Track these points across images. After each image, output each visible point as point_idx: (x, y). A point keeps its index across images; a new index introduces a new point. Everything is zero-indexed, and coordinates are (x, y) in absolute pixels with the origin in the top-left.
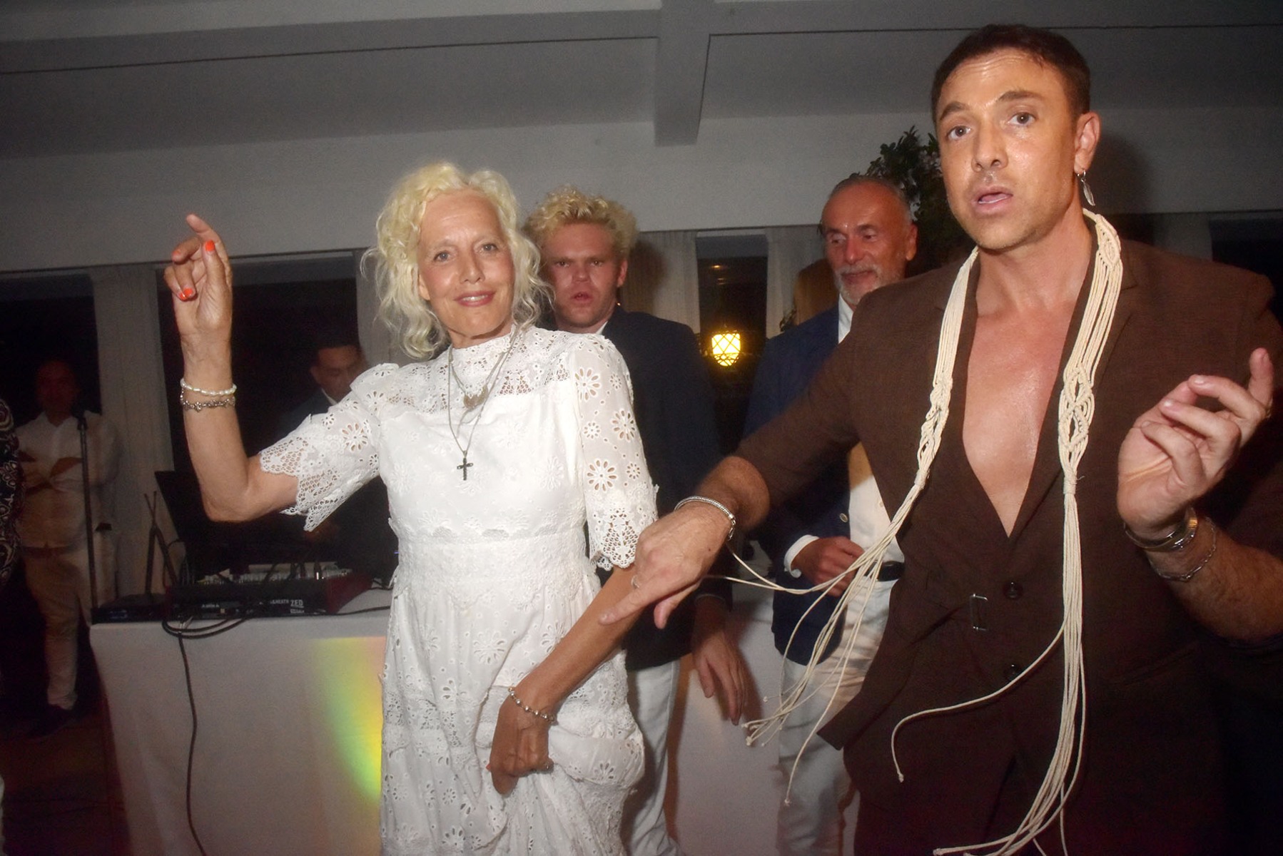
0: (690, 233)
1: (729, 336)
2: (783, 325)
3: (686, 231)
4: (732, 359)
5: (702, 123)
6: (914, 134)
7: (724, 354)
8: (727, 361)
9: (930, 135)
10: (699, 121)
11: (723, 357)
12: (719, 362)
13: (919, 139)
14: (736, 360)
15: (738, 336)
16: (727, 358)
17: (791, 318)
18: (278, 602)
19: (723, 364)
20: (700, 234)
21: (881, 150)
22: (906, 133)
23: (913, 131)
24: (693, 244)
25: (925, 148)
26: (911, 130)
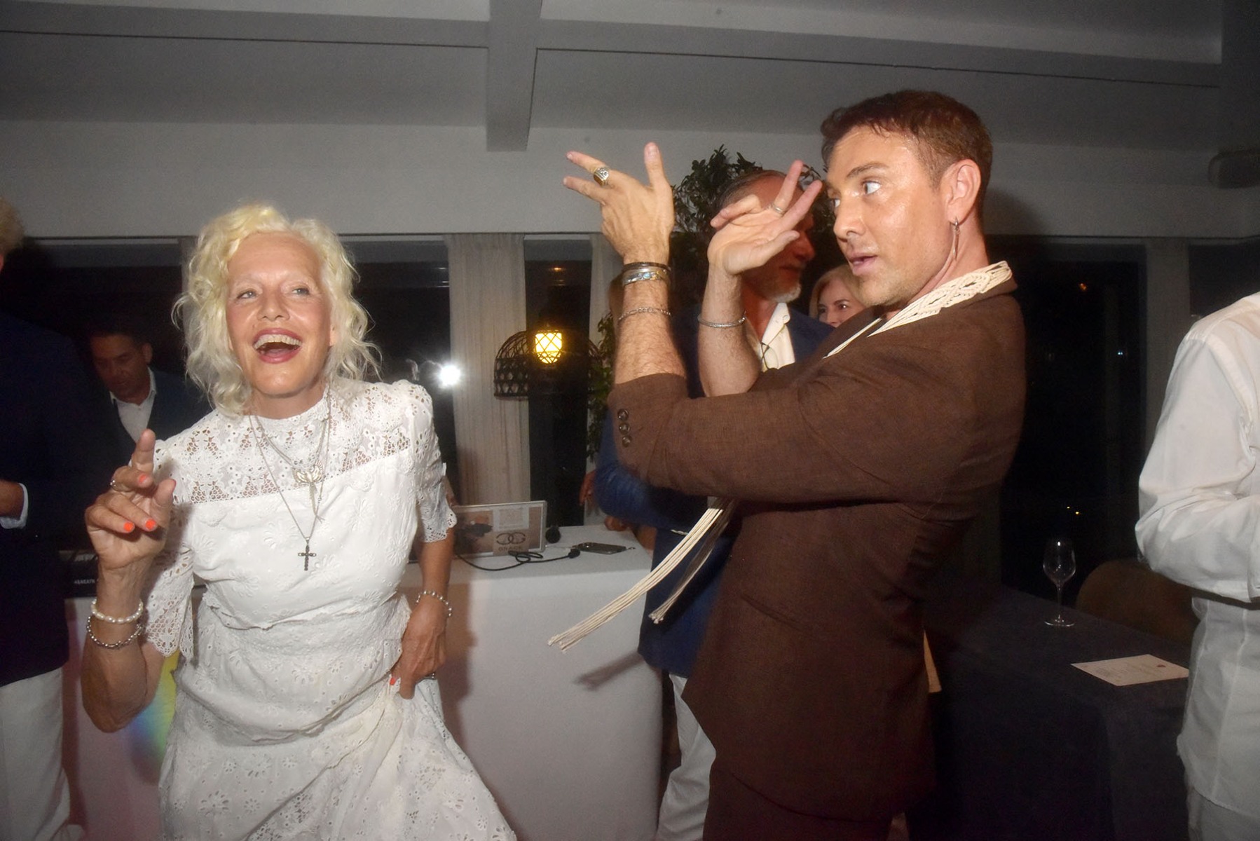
0: (517, 236)
1: (550, 335)
2: (601, 326)
3: (514, 234)
4: (552, 357)
5: (532, 130)
6: (723, 152)
7: (544, 352)
8: (548, 359)
9: (739, 154)
10: (529, 128)
11: (544, 355)
12: (541, 359)
13: (727, 157)
14: (556, 357)
15: (559, 335)
16: (548, 356)
17: (608, 319)
18: (83, 582)
19: (544, 361)
20: (527, 238)
21: (692, 165)
22: (716, 151)
23: (722, 151)
24: (521, 245)
25: (734, 166)
26: (721, 148)
